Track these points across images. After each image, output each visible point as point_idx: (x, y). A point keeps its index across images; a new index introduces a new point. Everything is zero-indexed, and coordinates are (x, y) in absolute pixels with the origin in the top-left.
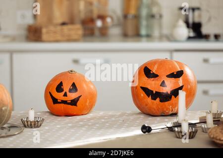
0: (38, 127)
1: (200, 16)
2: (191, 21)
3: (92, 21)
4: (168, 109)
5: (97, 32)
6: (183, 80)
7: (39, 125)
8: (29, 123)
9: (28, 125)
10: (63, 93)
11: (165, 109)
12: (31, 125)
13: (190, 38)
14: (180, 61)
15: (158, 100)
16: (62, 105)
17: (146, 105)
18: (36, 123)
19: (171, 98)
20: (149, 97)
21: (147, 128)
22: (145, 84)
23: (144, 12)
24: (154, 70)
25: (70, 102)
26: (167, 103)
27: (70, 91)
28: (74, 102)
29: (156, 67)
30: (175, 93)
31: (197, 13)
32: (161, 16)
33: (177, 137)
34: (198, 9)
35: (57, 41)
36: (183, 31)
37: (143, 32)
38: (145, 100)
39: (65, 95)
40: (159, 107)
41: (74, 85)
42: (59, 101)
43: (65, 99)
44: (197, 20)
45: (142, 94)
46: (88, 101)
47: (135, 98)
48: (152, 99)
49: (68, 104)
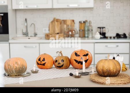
1: (105, 30)
2: (102, 32)
6: (88, 57)
9: (33, 72)
10: (40, 61)
13: (101, 38)
14: (87, 50)
15: (80, 64)
16: (40, 65)
17: (76, 66)
18: (36, 72)
24: (78, 54)
27: (43, 61)
28: (44, 64)
29: (79, 52)
30: (86, 61)
31: (104, 29)
32: (92, 30)
34: (104, 28)
36: (98, 36)
38: (75, 64)
39: (41, 62)
40: (80, 66)
41: (44, 58)
43: (41, 63)
44: (104, 32)
45: (75, 62)
46: (49, 64)
47: (72, 63)
48: (78, 63)
49: (42, 65)
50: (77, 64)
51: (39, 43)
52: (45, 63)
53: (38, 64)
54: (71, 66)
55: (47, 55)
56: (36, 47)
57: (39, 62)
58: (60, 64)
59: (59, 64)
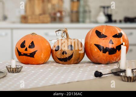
0: (18, 72)
3: (55, 14)
4: (113, 59)
5: (57, 19)
7: (19, 71)
8: (12, 69)
9: (11, 71)
10: (25, 48)
11: (111, 60)
12: (13, 71)
15: (107, 53)
16: (24, 57)
17: (99, 57)
18: (17, 69)
19: (116, 51)
20: (101, 51)
21: (99, 74)
22: (98, 42)
23: (81, 10)
25: (29, 54)
26: (113, 55)
28: (32, 55)
30: (119, 48)
32: (90, 12)
33: (123, 81)
35: (36, 23)
37: (81, 19)
38: (98, 53)
39: (26, 50)
40: (108, 58)
41: (32, 43)
42: (22, 54)
43: (26, 52)
45: (96, 49)
46: (43, 55)
47: (90, 52)
48: (103, 53)
49: (28, 56)
50: (101, 53)
51: (12, 29)
52: (35, 53)
53: (19, 54)
54: (86, 58)
55: (38, 35)
56: (6, 34)
57: (22, 50)
58: (66, 53)
59: (63, 53)
